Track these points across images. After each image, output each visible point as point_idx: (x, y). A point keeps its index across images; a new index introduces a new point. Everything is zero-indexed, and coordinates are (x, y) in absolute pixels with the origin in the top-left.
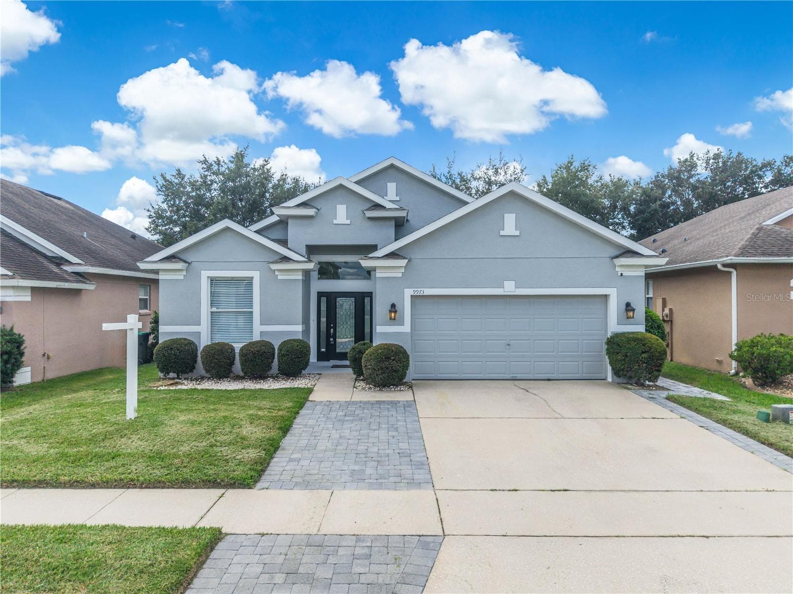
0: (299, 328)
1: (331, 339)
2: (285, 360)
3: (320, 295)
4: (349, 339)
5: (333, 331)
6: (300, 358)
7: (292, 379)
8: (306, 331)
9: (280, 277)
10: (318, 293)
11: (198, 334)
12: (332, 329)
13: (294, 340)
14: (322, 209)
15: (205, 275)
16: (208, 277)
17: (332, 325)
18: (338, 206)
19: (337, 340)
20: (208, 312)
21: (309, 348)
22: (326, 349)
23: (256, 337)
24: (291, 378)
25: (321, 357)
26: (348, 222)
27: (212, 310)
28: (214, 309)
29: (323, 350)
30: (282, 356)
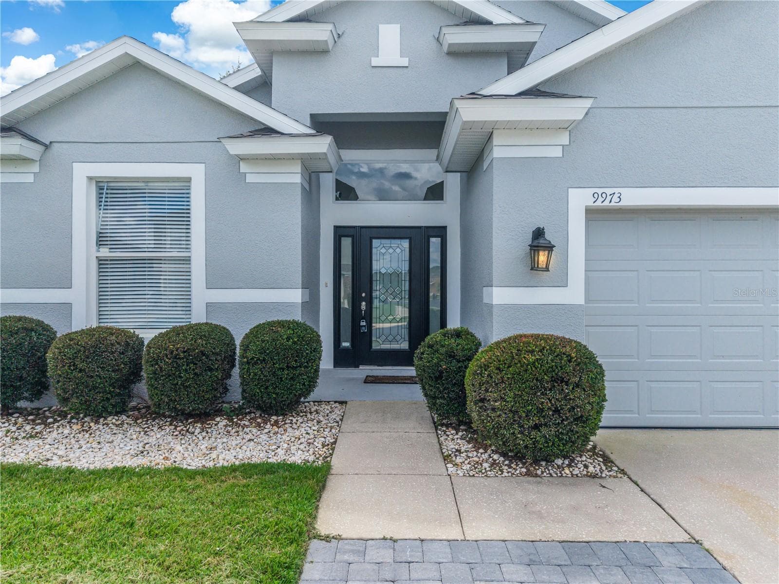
0: (295, 296)
1: (363, 323)
2: (255, 374)
3: (340, 232)
4: (396, 324)
5: (366, 305)
6: (295, 368)
7: (276, 423)
8: (311, 305)
9: (250, 179)
10: (336, 228)
11: (68, 306)
12: (364, 303)
13: (281, 324)
14: (345, 35)
15: (82, 172)
16: (90, 179)
17: (364, 295)
18: (381, 27)
19: (373, 325)
20: (88, 260)
21: (319, 342)
22: (352, 344)
23: (198, 316)
24: (274, 418)
25: (342, 359)
26: (405, 62)
27: (99, 254)
28: (105, 252)
29: (346, 344)
30: (248, 363)
